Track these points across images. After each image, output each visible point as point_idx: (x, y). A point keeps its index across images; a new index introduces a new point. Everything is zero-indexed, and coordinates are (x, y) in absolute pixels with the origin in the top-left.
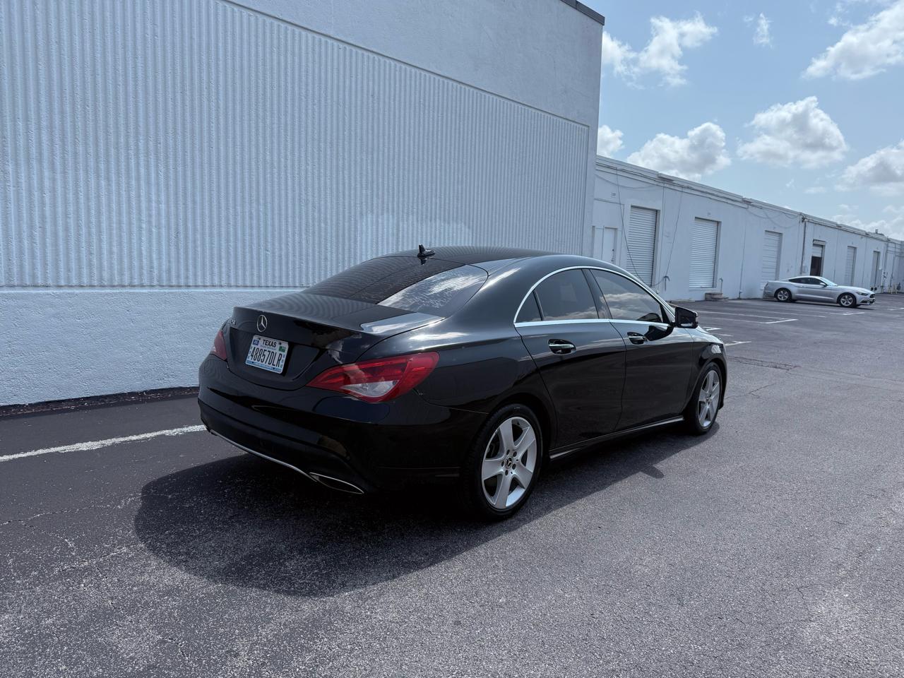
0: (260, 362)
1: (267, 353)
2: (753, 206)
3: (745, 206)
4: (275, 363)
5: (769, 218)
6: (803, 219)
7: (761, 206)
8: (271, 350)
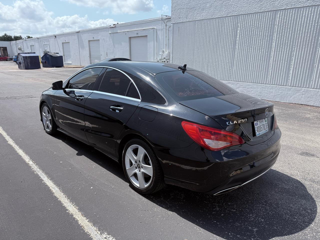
0: (261, 132)
1: (262, 126)
4: (266, 128)
8: (263, 124)
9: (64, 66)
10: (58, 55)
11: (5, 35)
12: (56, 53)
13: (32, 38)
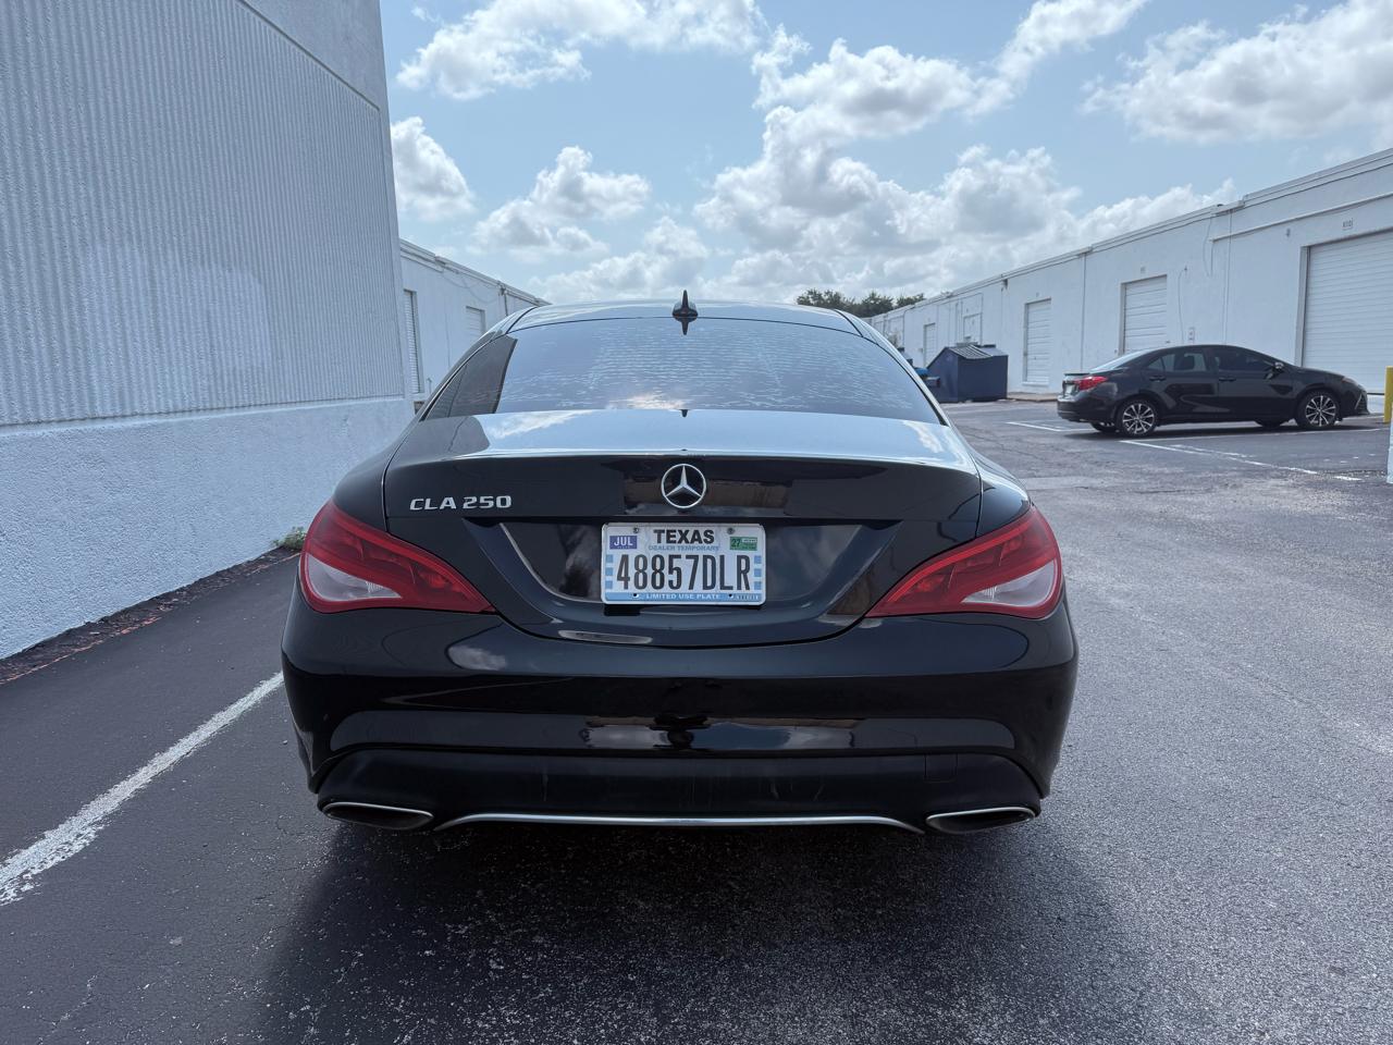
1: (686, 566)
2: (448, 268)
3: (440, 269)
4: (731, 582)
5: (466, 288)
6: (503, 290)
7: (458, 270)
9: (1009, 396)
10: (991, 353)
11: (873, 296)
12: (986, 346)
13: (921, 298)
